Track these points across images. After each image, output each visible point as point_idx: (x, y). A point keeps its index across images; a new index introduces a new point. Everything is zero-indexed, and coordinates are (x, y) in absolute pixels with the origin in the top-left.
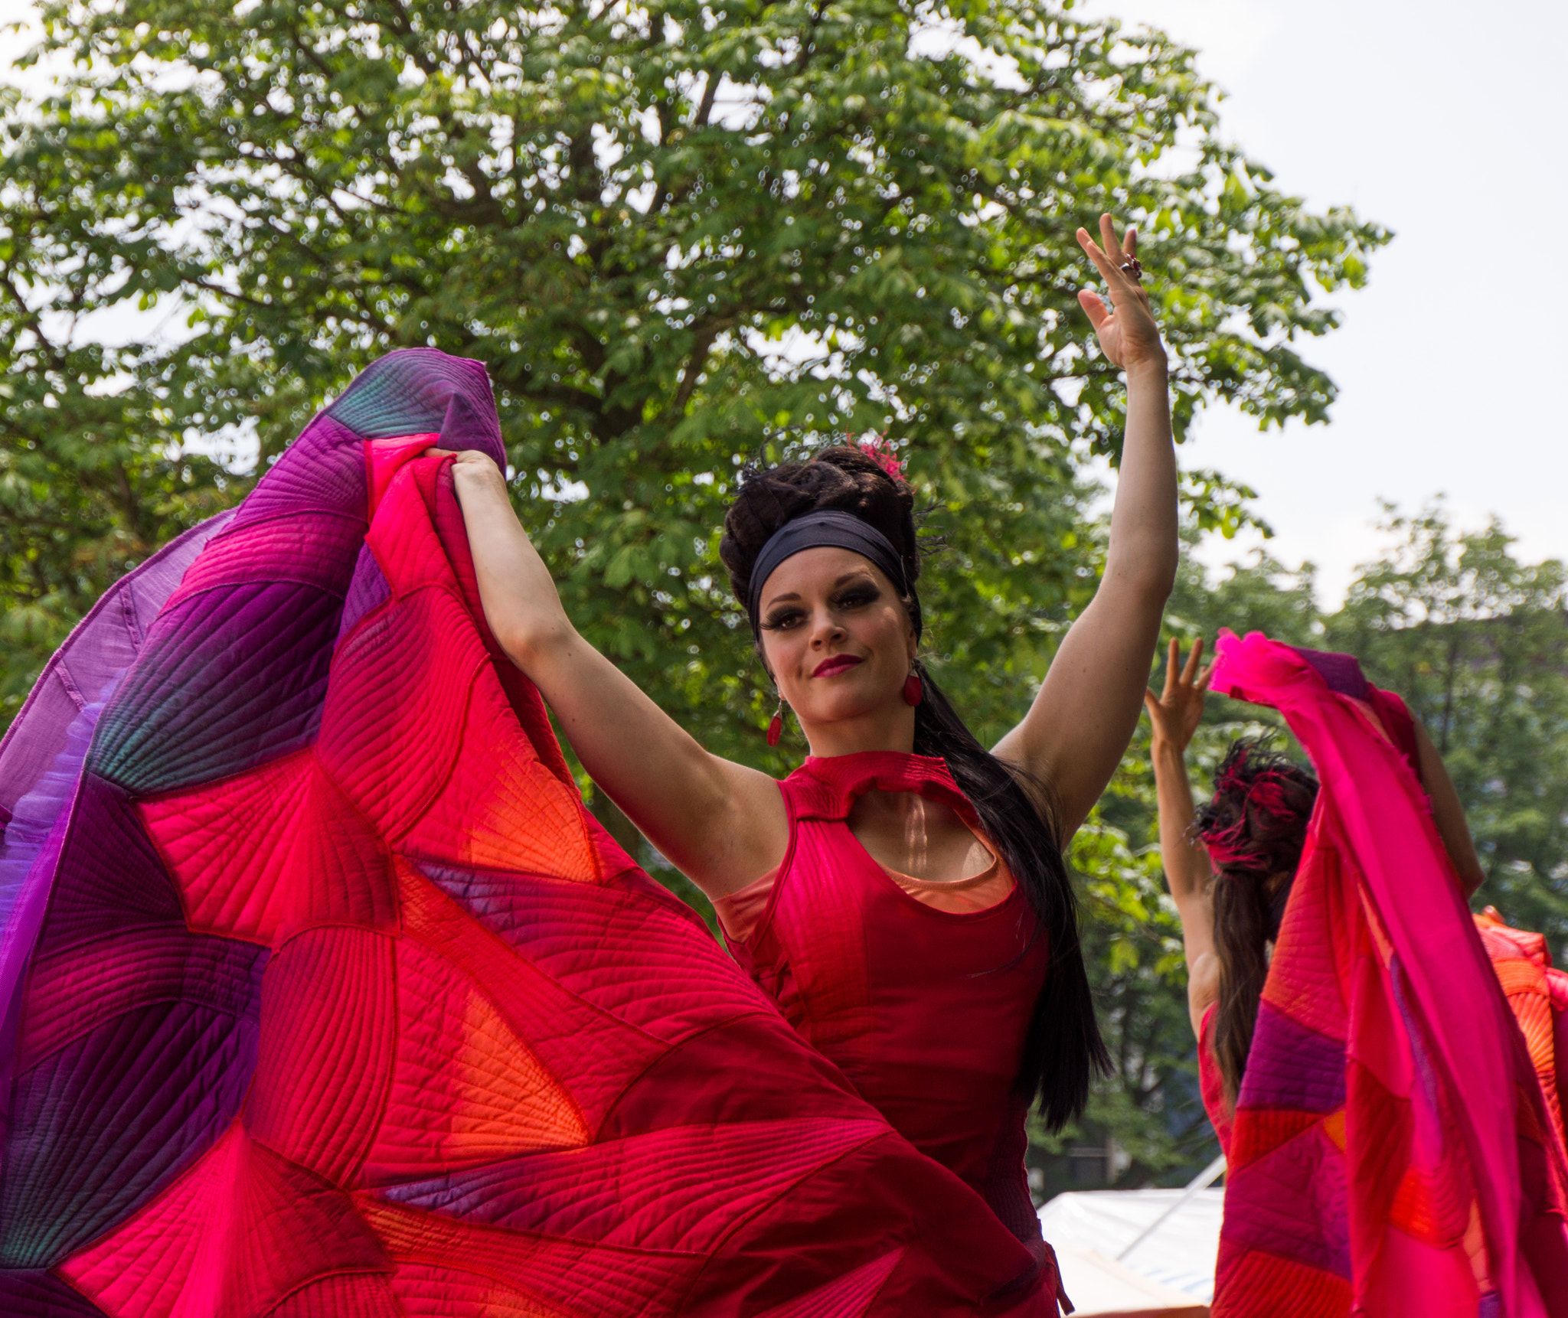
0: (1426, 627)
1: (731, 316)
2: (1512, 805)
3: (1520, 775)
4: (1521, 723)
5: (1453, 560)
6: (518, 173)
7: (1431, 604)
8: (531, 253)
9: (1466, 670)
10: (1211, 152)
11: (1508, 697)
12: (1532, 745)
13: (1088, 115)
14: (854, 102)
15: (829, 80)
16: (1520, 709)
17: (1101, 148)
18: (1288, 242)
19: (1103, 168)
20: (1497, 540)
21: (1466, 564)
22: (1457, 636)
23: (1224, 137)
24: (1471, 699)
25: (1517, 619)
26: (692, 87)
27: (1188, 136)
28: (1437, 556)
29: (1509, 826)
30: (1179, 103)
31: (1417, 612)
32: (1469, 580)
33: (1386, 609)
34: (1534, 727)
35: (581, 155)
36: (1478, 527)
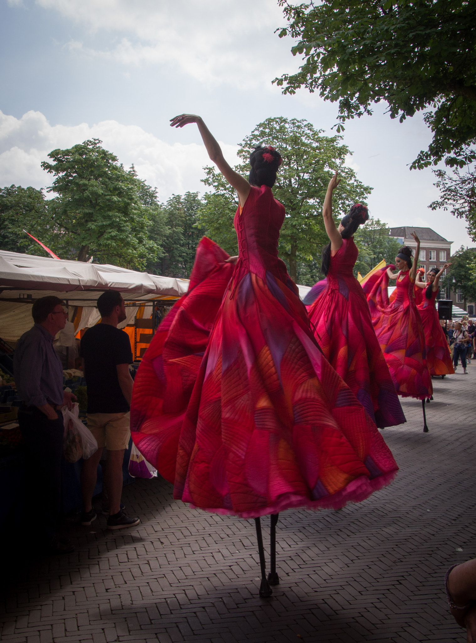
0: (371, 230)
1: (305, 198)
2: (380, 248)
3: (381, 245)
4: (381, 240)
5: (374, 223)
6: (284, 183)
7: (372, 227)
8: (286, 192)
9: (375, 234)
10: (355, 181)
11: (380, 237)
12: (382, 242)
13: (342, 177)
14: (319, 176)
15: (317, 173)
16: (381, 239)
17: (344, 180)
18: (362, 190)
19: (344, 183)
20: (379, 221)
21: (375, 224)
22: (375, 231)
23: (357, 179)
24: (376, 238)
25: (381, 229)
26: (302, 175)
27: (353, 179)
28: (373, 223)
29: (380, 251)
30: (352, 176)
31: (371, 228)
32: (376, 225)
33: (367, 228)
34: (382, 241)
35: (290, 181)
36: (377, 220)
